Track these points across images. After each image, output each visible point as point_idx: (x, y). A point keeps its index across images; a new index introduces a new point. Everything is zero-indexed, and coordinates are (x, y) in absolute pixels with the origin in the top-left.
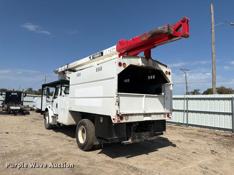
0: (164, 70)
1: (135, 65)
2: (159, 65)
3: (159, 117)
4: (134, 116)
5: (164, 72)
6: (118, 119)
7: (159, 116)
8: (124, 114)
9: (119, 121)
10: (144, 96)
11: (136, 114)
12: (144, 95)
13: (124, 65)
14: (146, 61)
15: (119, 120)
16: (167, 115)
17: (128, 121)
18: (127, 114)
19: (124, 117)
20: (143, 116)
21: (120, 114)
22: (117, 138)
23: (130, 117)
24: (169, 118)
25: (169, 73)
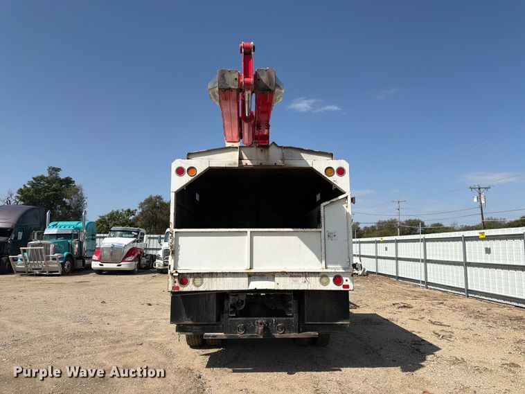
0: (319, 164)
1: (224, 166)
2: (303, 155)
3: (300, 282)
4: (218, 279)
5: (321, 170)
6: (175, 282)
7: (301, 280)
8: (191, 273)
9: (178, 288)
10: (249, 233)
11: (224, 275)
12: (249, 230)
13: (191, 171)
14: (259, 152)
15: (177, 284)
16: (331, 279)
17: (201, 289)
18: (198, 273)
19: (191, 280)
20: (246, 279)
21: (176, 272)
22: (191, 322)
23: (206, 280)
24: (341, 286)
25: (341, 171)
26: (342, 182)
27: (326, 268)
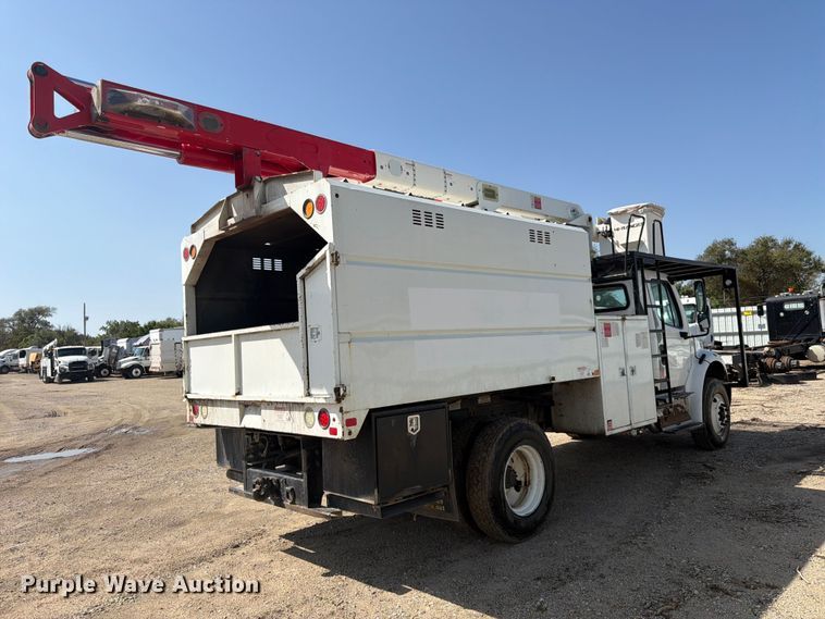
0: (297, 198)
2: (287, 187)
3: (285, 418)
4: (218, 409)
5: (299, 210)
7: (285, 415)
10: (233, 338)
11: (221, 402)
12: (233, 334)
13: (193, 251)
14: (245, 200)
16: (316, 415)
17: (207, 422)
19: (200, 409)
20: (238, 411)
24: (328, 430)
25: (321, 203)
26: (322, 224)
27: (309, 395)
